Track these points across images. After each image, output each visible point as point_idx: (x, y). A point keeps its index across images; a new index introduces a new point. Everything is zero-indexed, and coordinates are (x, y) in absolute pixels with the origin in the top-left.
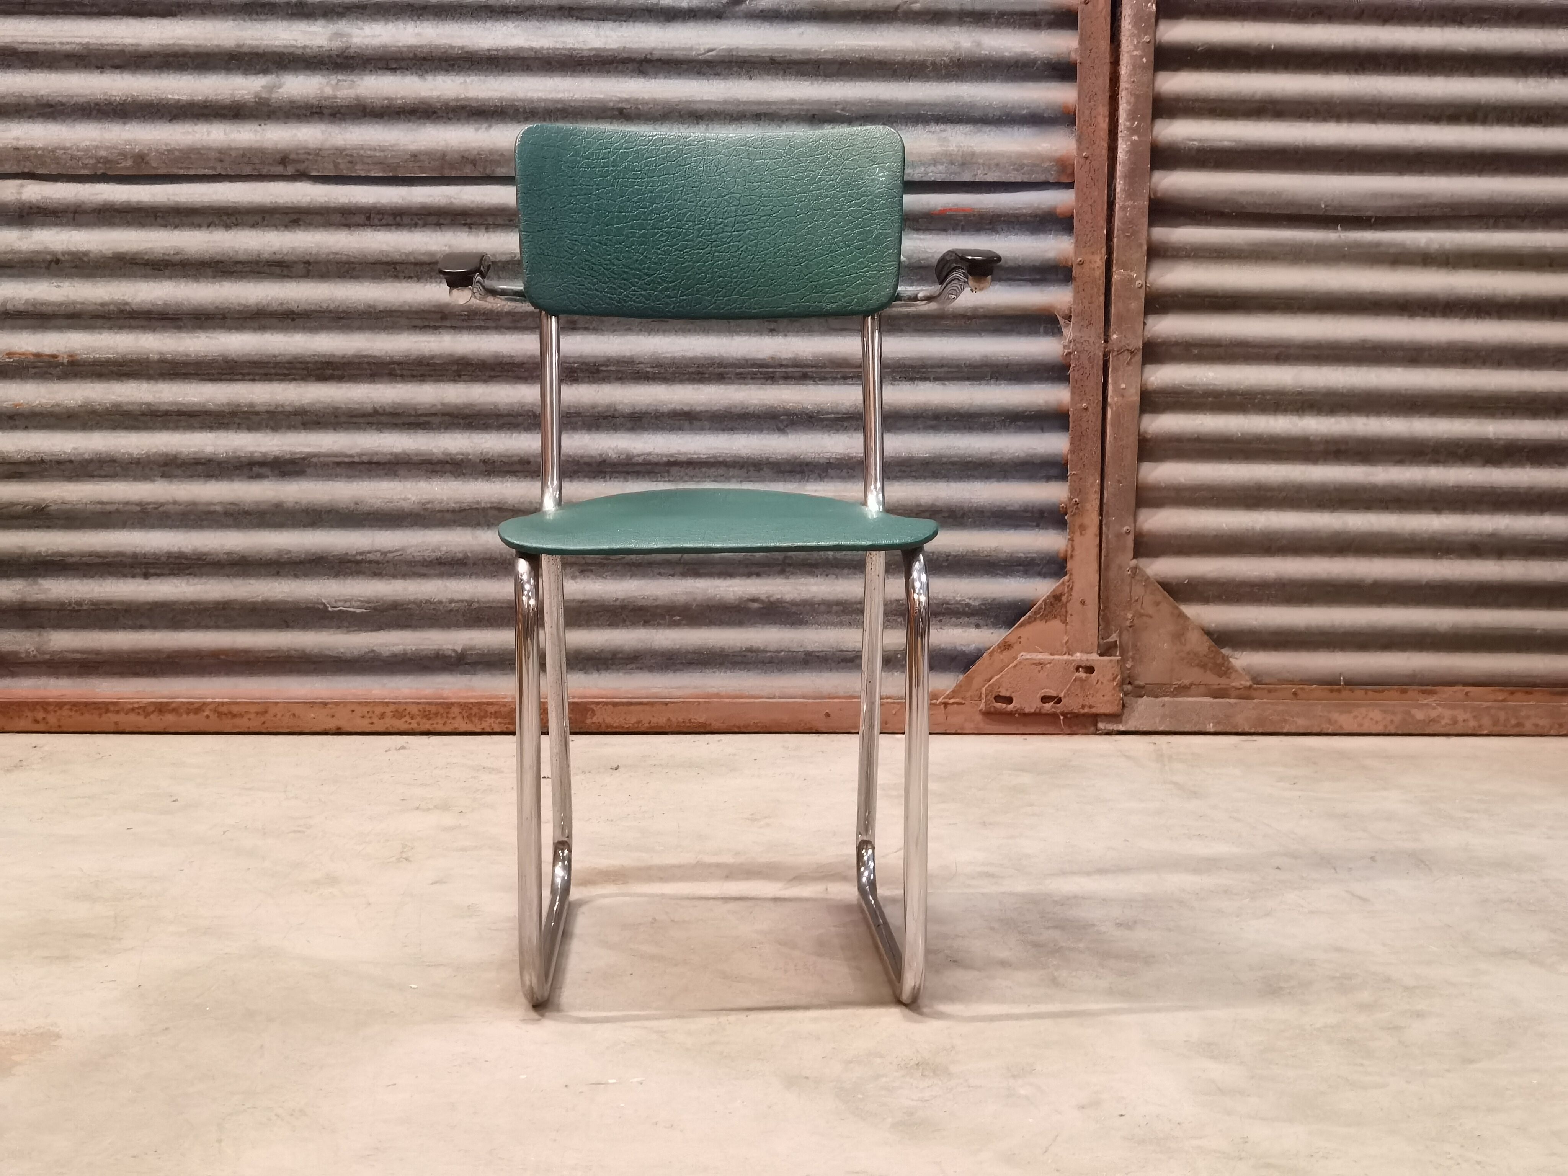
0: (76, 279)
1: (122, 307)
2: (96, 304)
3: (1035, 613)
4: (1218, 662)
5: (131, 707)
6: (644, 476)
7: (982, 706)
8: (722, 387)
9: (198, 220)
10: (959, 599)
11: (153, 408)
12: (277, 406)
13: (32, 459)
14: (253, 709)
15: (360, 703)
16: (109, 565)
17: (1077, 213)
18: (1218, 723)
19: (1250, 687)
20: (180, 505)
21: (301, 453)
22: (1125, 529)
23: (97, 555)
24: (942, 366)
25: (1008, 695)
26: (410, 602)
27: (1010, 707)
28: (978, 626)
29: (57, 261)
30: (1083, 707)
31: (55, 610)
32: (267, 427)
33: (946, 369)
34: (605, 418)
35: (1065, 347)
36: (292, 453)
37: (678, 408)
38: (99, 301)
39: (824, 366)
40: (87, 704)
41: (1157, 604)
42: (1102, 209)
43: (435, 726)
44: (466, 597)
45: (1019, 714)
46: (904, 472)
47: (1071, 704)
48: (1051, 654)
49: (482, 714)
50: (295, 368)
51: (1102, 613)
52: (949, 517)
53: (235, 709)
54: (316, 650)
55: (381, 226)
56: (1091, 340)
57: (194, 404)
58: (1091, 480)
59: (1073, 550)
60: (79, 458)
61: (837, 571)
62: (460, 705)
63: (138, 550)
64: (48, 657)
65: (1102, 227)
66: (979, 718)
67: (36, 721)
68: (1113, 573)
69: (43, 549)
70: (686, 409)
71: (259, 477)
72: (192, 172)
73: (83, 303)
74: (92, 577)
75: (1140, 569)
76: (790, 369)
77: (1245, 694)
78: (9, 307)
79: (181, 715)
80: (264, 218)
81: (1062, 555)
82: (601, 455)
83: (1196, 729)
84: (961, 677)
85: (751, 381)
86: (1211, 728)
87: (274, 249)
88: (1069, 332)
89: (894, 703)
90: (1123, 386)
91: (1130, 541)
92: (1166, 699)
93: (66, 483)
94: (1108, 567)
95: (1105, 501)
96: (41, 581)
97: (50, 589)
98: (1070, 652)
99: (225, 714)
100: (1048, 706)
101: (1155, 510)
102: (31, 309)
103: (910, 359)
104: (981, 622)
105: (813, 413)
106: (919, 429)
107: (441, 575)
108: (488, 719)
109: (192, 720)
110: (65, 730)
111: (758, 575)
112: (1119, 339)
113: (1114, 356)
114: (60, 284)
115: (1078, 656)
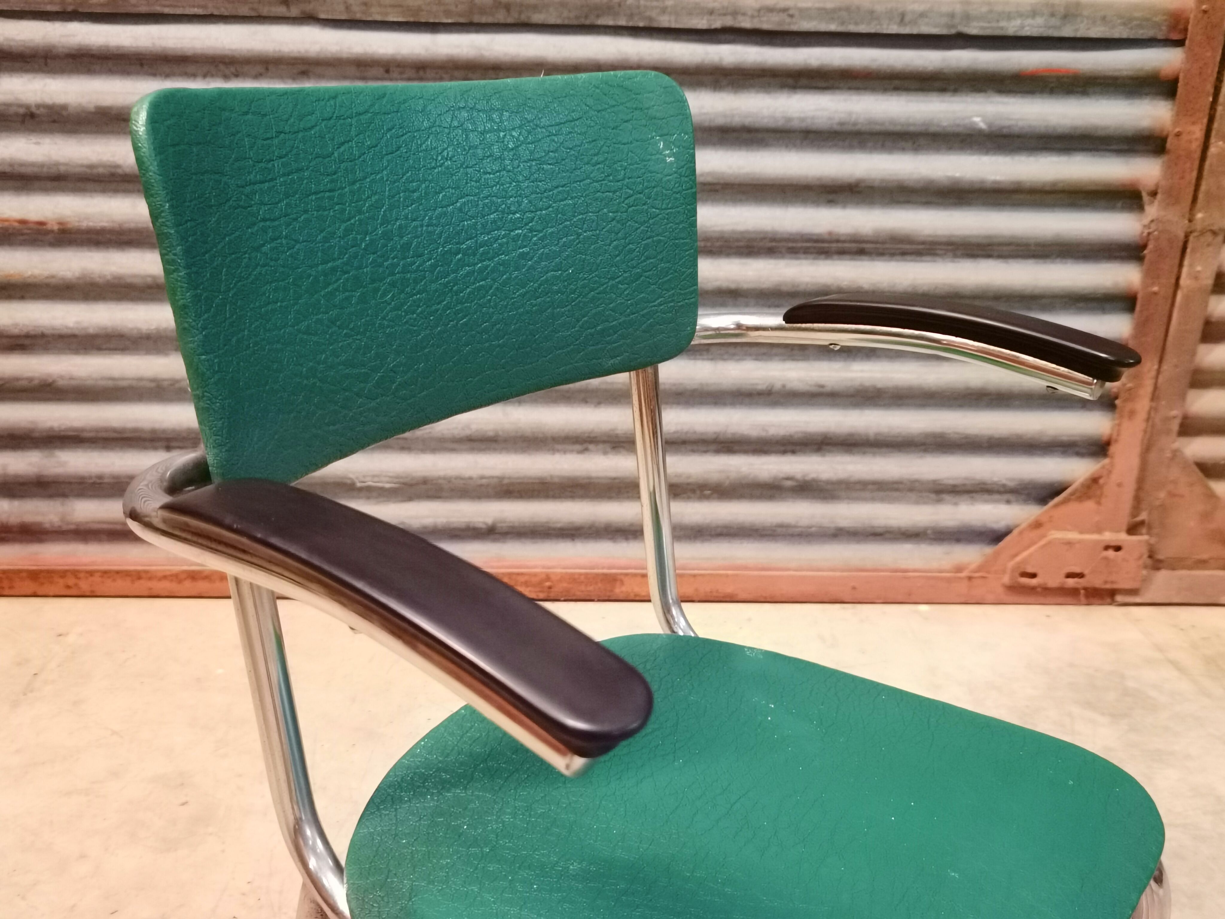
0: (57, 135)
1: (113, 170)
2: (82, 166)
3: (1072, 494)
5: (162, 574)
7: (1006, 579)
8: (773, 261)
9: (191, 69)
10: (996, 479)
13: (32, 333)
16: (128, 439)
17: (1184, 76)
22: (1173, 413)
23: (115, 430)
24: (1010, 244)
25: (1033, 571)
26: (439, 478)
27: (1035, 581)
28: (1008, 502)
29: (32, 116)
30: (1106, 583)
31: (76, 482)
33: (1011, 247)
35: (1144, 227)
37: (725, 285)
38: (85, 162)
39: (884, 243)
40: (118, 572)
42: (1212, 72)
44: (497, 473)
45: (1042, 589)
47: (1095, 580)
48: (1081, 532)
51: (1137, 494)
55: (402, 80)
56: (1175, 220)
58: (1147, 367)
59: (1118, 435)
60: (83, 332)
63: (156, 427)
64: (73, 526)
65: (1208, 93)
66: (1000, 590)
67: (68, 587)
68: (1154, 457)
69: (55, 426)
70: (733, 286)
72: (179, 11)
73: (67, 164)
74: (111, 449)
75: (1181, 451)
76: (847, 245)
81: (1105, 438)
83: (1209, 601)
84: (989, 550)
85: (803, 256)
88: (1152, 210)
89: (920, 576)
90: (1199, 268)
91: (1175, 426)
92: (1184, 572)
93: (73, 356)
94: (1149, 451)
95: (1159, 385)
96: (58, 453)
97: (69, 462)
98: (1099, 530)
101: (1202, 391)
102: (7, 169)
104: (1014, 499)
110: (99, 594)
111: (793, 452)
112: (1203, 219)
113: (1195, 237)
114: (39, 140)
115: (1108, 537)
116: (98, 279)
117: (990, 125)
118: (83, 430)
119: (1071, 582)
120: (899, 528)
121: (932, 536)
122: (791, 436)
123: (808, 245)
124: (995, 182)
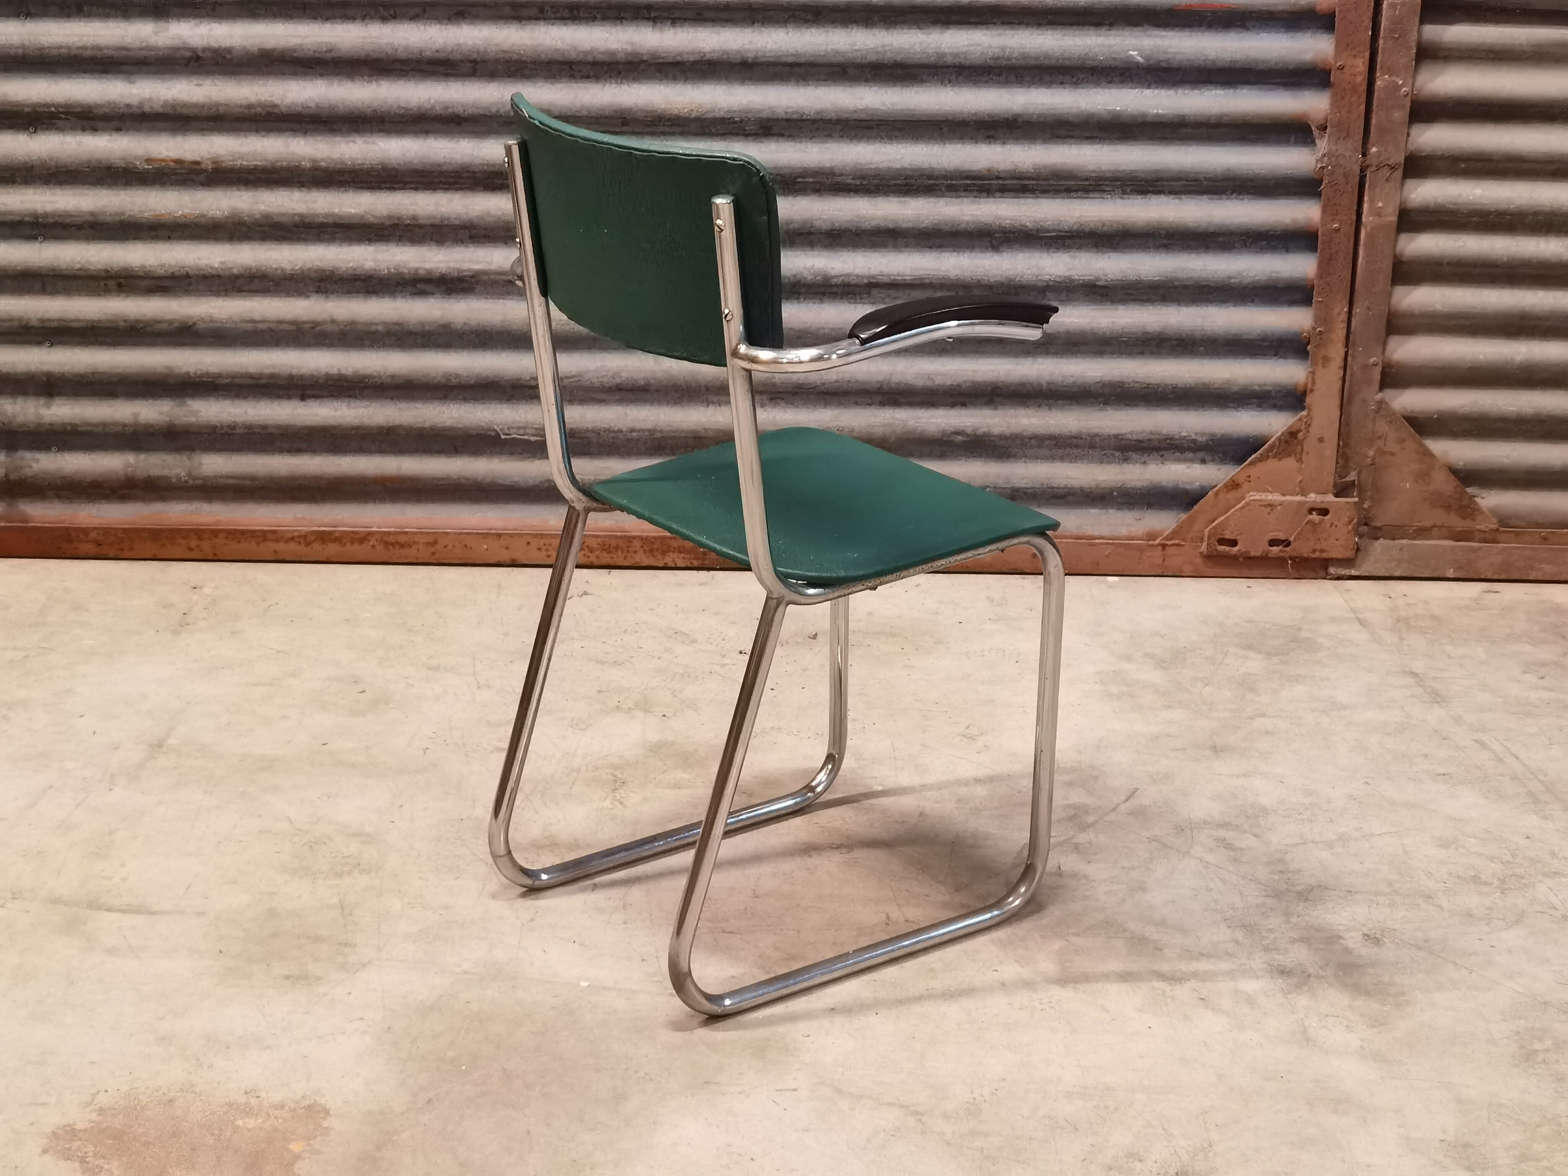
0: (217, 77)
1: (270, 110)
2: (241, 106)
3: (1267, 450)
4: (1464, 503)
5: (290, 535)
6: (842, 298)
7: (1204, 547)
8: (932, 200)
9: (352, 12)
10: (1184, 434)
11: (307, 220)
12: (443, 219)
13: (177, 273)
14: (423, 539)
15: (535, 536)
16: (264, 386)
17: (1340, 11)
18: (1460, 568)
19: (1497, 530)
20: (338, 324)
21: (469, 270)
22: (1372, 360)
23: (251, 376)
24: (1179, 179)
25: (1232, 537)
26: (587, 430)
27: (1235, 549)
28: (1203, 461)
29: (197, 58)
30: (1314, 551)
31: (206, 433)
32: (432, 240)
33: (1182, 183)
34: (801, 234)
35: (1317, 161)
36: (460, 271)
37: (883, 224)
38: (244, 102)
39: (1046, 179)
40: (243, 532)
41: (1402, 441)
42: (1369, 7)
43: (615, 559)
44: (649, 426)
45: (1244, 558)
46: (1132, 294)
47: (1303, 548)
49: (665, 548)
50: (462, 178)
51: (1341, 450)
52: (1178, 345)
53: (402, 539)
54: (488, 480)
55: (555, 19)
56: (1348, 154)
57: (352, 216)
58: (1337, 309)
59: (1313, 383)
60: (227, 273)
61: (1051, 402)
62: (641, 538)
63: (294, 372)
64: (200, 482)
65: (1367, 27)
66: (1199, 560)
67: (191, 549)
68: (1355, 408)
69: (191, 370)
70: (891, 226)
71: (423, 293)
73: (226, 105)
74: (245, 398)
75: (1387, 404)
76: (1007, 182)
77: (1491, 538)
78: (147, 109)
79: (345, 545)
80: (424, 11)
81: (1301, 388)
82: (795, 276)
83: (1435, 575)
84: (1183, 516)
85: (963, 194)
86: (1450, 573)
87: (437, 46)
88: (1323, 145)
89: (1107, 544)
90: (1380, 204)
91: (1377, 374)
92: (1405, 541)
93: (214, 299)
94: (1350, 402)
95: (1352, 329)
96: (190, 402)
97: (201, 411)
98: (1303, 493)
99: (392, 544)
100: (1275, 549)
101: (1406, 337)
102: (170, 111)
103: (1144, 172)
104: (1208, 458)
105: (1031, 230)
106: (1149, 248)
107: (621, 401)
108: (671, 554)
109: (357, 550)
110: (221, 558)
111: (964, 405)
112: (1379, 153)
113: (1372, 172)
114: (201, 82)
115: (1312, 497)
116: (246, 218)
117: (1147, 59)
118: (219, 376)
119: (1276, 551)
120: (1082, 489)
121: (1120, 500)
122: (959, 385)
123: (969, 182)
124: (1157, 115)
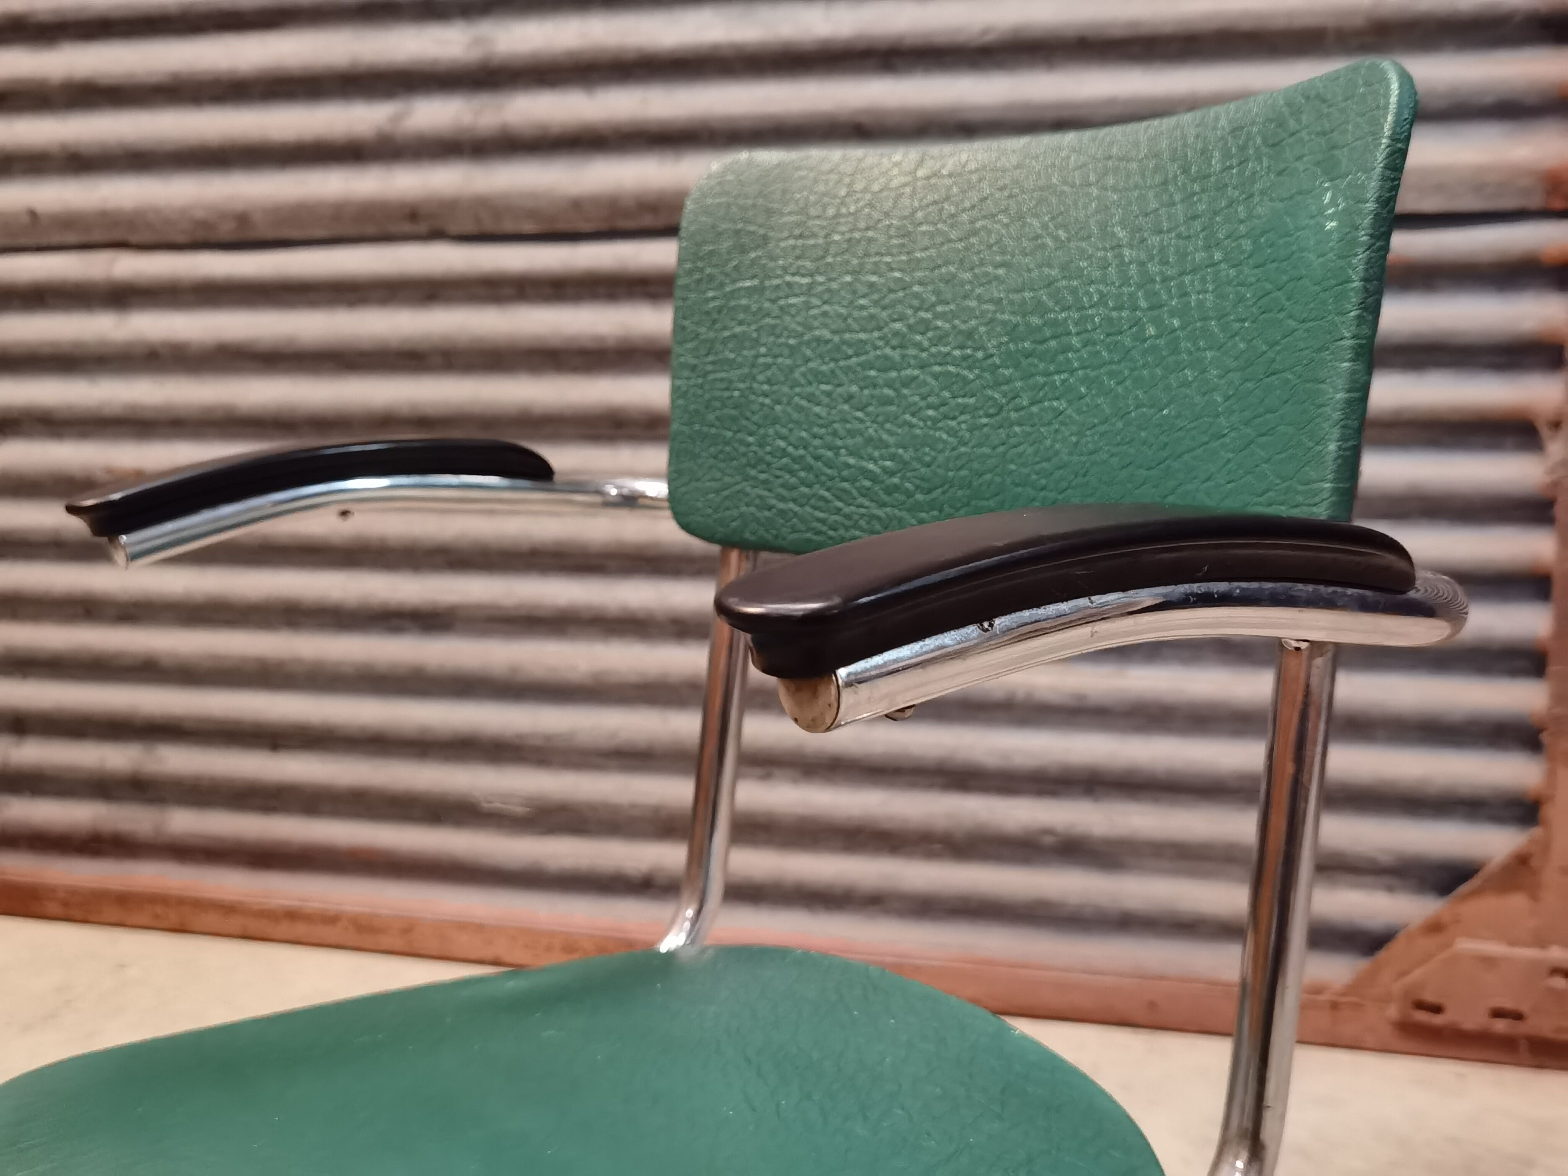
0: (181, 376)
2: (201, 410)
5: (258, 910)
7: (1393, 1012)
10: (1359, 850)
12: (415, 542)
13: (141, 601)
14: (397, 924)
15: (521, 930)
16: (232, 734)
20: (305, 664)
21: (445, 604)
23: (217, 722)
25: (1435, 1001)
27: (1441, 1018)
28: (1390, 889)
29: (156, 354)
30: (1561, 1031)
31: (174, 785)
35: (1549, 471)
36: (435, 604)
44: (652, 801)
45: (1453, 1032)
47: (1542, 1025)
48: (1508, 944)
53: (377, 923)
54: (469, 857)
55: (539, 299)
57: (319, 538)
59: (1552, 789)
63: (259, 719)
64: (167, 840)
66: (1385, 1029)
67: (158, 916)
74: (214, 746)
78: (106, 412)
80: (394, 293)
81: (1533, 796)
84: (1362, 964)
87: (405, 334)
88: (1557, 448)
93: (182, 630)
96: (158, 747)
97: (169, 760)
98: (1541, 942)
100: (1500, 1023)
104: (1396, 885)
107: (621, 769)
110: (188, 929)
111: (1054, 794)
114: (163, 382)
115: (1556, 954)
118: (185, 720)
119: (1501, 1026)
122: (1043, 769)
